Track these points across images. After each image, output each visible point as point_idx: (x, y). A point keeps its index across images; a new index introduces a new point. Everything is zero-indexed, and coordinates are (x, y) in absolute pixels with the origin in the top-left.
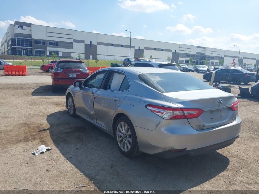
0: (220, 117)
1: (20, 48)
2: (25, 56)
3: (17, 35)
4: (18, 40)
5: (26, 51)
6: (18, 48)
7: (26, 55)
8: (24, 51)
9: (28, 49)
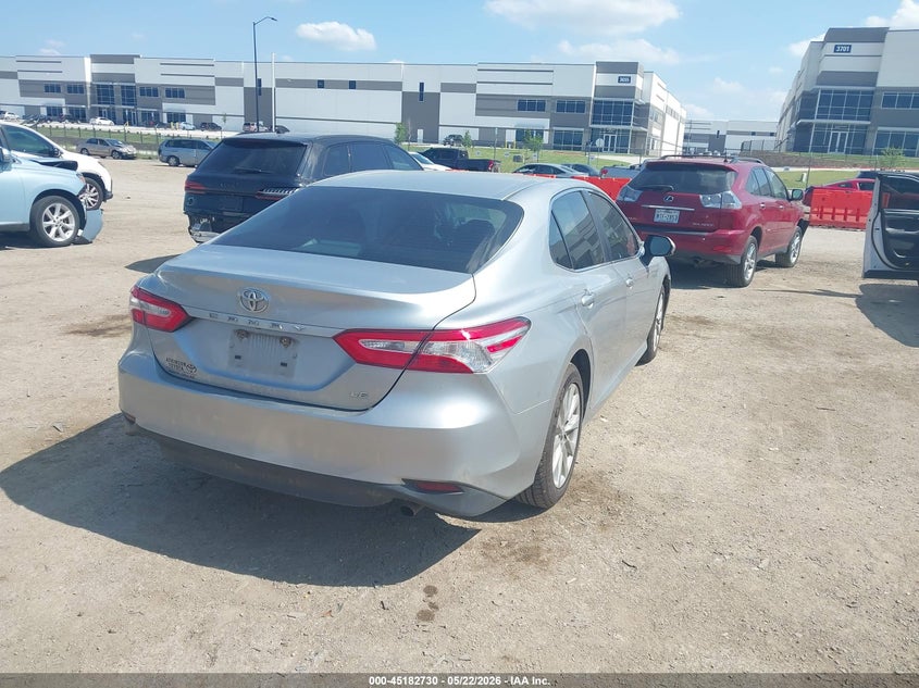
0: (284, 365)
1: (824, 125)
2: (836, 153)
3: (826, 77)
4: (826, 95)
5: (843, 136)
6: (818, 125)
7: (841, 150)
8: (835, 136)
9: (852, 126)
